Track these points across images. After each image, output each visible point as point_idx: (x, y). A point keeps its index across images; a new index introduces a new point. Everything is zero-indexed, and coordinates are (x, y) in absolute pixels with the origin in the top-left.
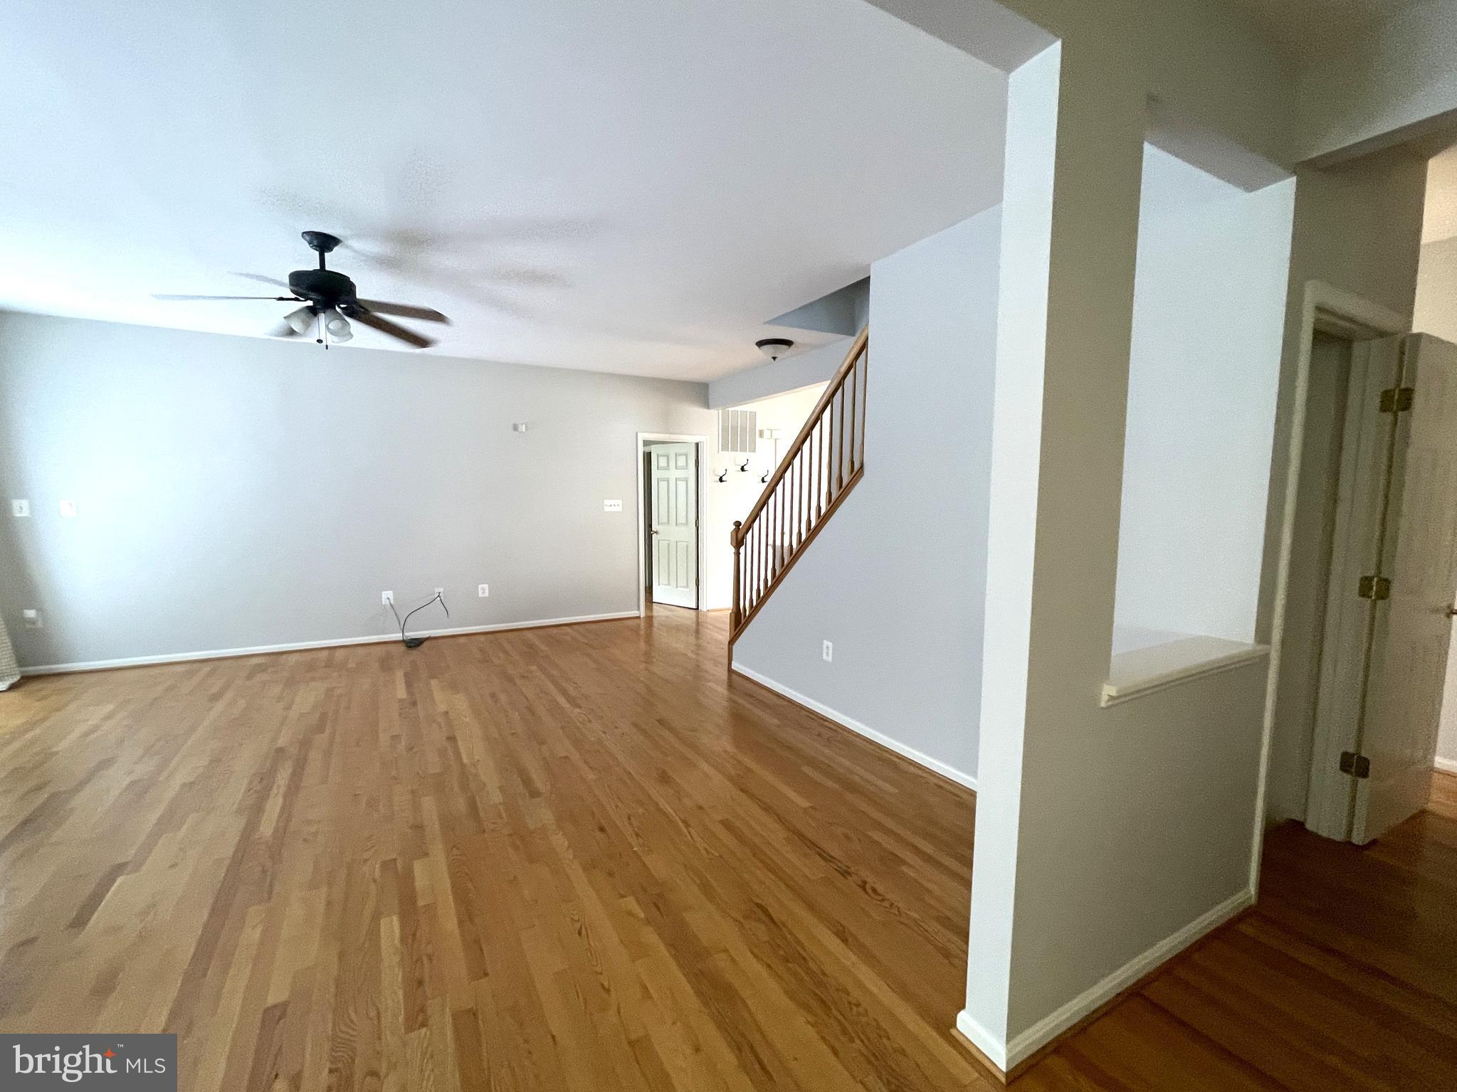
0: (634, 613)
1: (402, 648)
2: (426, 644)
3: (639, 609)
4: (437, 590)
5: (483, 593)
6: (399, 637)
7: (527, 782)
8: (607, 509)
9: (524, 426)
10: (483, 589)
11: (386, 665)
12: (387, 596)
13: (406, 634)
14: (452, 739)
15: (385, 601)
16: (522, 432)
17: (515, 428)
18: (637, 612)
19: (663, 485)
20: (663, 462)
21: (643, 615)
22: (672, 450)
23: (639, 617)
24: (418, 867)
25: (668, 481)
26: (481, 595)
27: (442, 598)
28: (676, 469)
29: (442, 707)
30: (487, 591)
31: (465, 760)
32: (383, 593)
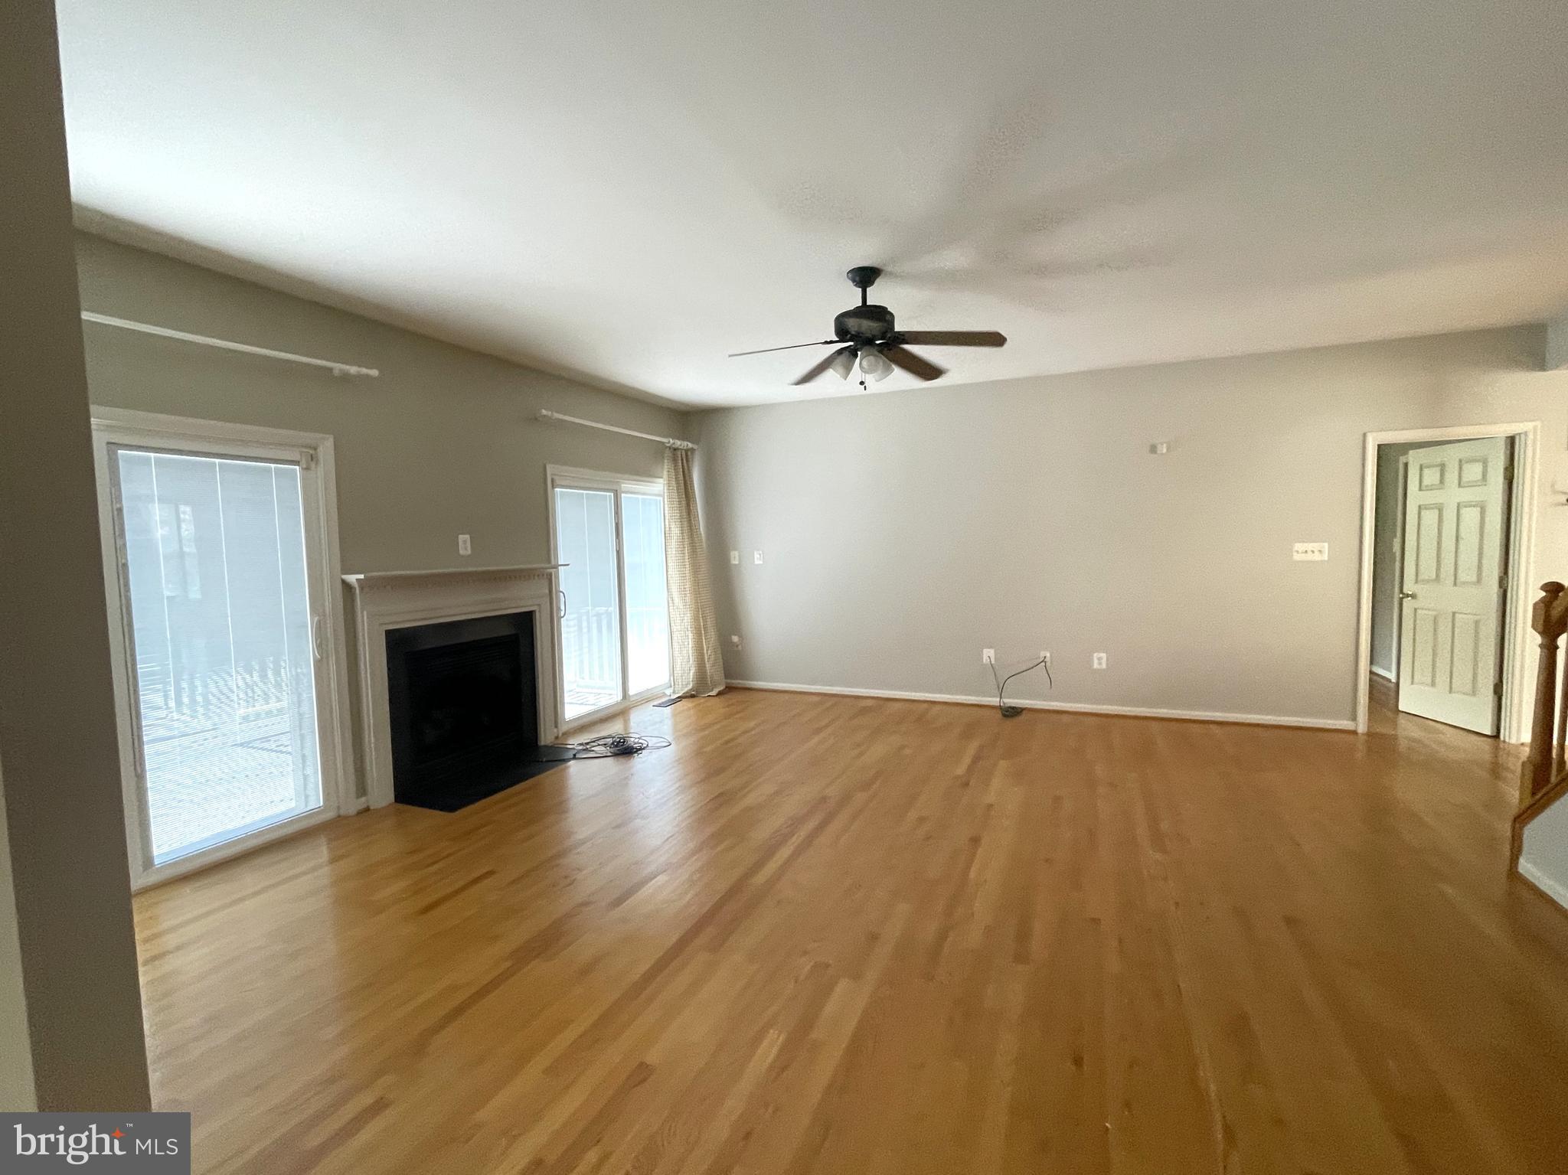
0: (1345, 724)
1: (999, 715)
2: (1023, 717)
3: (1354, 718)
4: (1042, 654)
5: (1100, 664)
6: (996, 701)
7: (1023, 935)
8: (1297, 557)
9: (1165, 445)
10: (1099, 659)
11: (969, 732)
12: (988, 654)
13: (1006, 700)
14: (975, 841)
15: (985, 660)
16: (1162, 454)
17: (1153, 449)
18: (1350, 723)
19: (1430, 518)
20: (1431, 477)
21: (1362, 727)
22: (1451, 454)
23: (1355, 732)
24: (842, 986)
25: (1440, 511)
26: (1096, 666)
27: (1048, 664)
28: (1460, 485)
29: (991, 798)
30: (1104, 661)
31: (972, 875)
32: (985, 650)
